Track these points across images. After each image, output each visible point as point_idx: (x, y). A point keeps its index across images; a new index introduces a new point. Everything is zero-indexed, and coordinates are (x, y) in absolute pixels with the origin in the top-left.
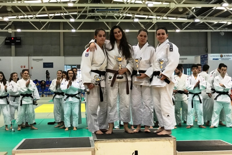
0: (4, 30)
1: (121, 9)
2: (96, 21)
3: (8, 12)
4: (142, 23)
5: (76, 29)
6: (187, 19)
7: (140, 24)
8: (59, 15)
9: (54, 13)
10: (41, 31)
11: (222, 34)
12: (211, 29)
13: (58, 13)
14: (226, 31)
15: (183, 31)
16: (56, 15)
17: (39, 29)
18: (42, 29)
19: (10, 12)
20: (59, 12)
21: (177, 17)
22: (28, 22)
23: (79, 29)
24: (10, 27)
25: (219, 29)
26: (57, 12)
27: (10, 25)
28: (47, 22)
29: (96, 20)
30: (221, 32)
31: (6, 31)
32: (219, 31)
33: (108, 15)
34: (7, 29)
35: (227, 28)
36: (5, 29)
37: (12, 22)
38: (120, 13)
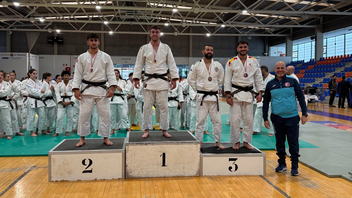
3: (48, 13)
4: (176, 26)
5: (113, 30)
6: (216, 24)
7: (174, 27)
8: (97, 16)
9: (93, 15)
10: (79, 31)
11: (249, 38)
12: (240, 33)
13: (96, 15)
14: (253, 35)
15: (214, 34)
16: (94, 16)
17: (78, 29)
18: (81, 30)
19: (50, 13)
21: (209, 22)
22: (68, 23)
23: (116, 31)
24: (49, 27)
25: (247, 34)
27: (50, 25)
28: (85, 23)
30: (249, 36)
31: (46, 30)
32: (247, 35)
35: (254, 33)
37: (51, 22)
38: (152, 16)
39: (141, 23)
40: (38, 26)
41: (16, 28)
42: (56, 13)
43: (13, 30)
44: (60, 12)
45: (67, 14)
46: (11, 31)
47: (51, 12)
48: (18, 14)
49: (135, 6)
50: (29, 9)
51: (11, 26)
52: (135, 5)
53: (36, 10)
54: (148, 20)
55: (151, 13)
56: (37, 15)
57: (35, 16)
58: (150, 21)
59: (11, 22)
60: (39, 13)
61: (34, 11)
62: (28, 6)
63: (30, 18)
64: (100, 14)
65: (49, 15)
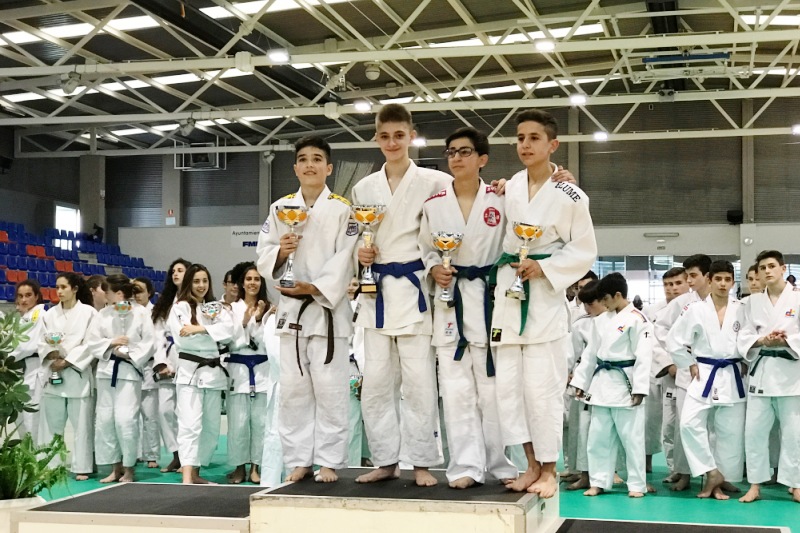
0: (372, 144)
2: (666, 99)
3: (388, 85)
5: (610, 129)
8: (552, 84)
13: (548, 79)
16: (543, 85)
19: (394, 84)
20: (551, 75)
22: (451, 113)
23: (620, 132)
26: (544, 76)
28: (511, 109)
29: (663, 94)
33: (707, 77)
38: (752, 64)
39: (713, 96)
40: (356, 132)
41: (286, 142)
42: (412, 83)
43: (276, 148)
44: (424, 79)
46: (272, 152)
47: (395, 81)
48: (291, 95)
49: (686, 31)
50: (326, 75)
51: (271, 135)
52: (686, 26)
53: (348, 77)
54: (739, 80)
55: (749, 52)
56: (353, 94)
57: (344, 96)
58: (746, 83)
59: (270, 125)
60: (356, 85)
61: (340, 80)
62: (321, 66)
63: (326, 104)
64: (561, 76)
65: (391, 90)
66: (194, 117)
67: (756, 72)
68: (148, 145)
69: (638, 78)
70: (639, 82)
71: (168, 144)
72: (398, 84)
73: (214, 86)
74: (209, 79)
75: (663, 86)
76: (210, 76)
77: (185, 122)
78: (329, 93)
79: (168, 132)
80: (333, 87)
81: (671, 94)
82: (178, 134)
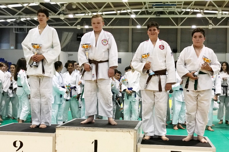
0: (73, 27)
1: (181, 4)
2: (158, 17)
3: (78, 10)
9: (121, 10)
10: (107, 27)
17: (106, 25)
19: (80, 10)
20: (125, 9)
26: (123, 9)
27: (79, 21)
28: (113, 18)
29: (157, 15)
31: (75, 27)
33: (170, 11)
34: (76, 25)
36: (75, 26)
37: (81, 19)
38: (182, 8)
42: (85, 9)
44: (89, 8)
45: (95, 10)
50: (60, 6)
53: (66, 7)
56: (68, 12)
57: (65, 13)
60: (68, 10)
61: (64, 8)
62: (59, 3)
63: (60, 15)
64: (128, 9)
65: (79, 11)
66: (21, 17)
67: (183, 10)
68: (6, 25)
69: (150, 10)
70: (150, 12)
71: (12, 25)
72: (81, 10)
73: (26, 8)
74: (25, 6)
75: (157, 13)
76: (25, 5)
77: (18, 18)
78: (61, 11)
79: (12, 21)
80: (62, 10)
81: (159, 15)
82: (15, 22)
